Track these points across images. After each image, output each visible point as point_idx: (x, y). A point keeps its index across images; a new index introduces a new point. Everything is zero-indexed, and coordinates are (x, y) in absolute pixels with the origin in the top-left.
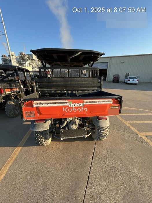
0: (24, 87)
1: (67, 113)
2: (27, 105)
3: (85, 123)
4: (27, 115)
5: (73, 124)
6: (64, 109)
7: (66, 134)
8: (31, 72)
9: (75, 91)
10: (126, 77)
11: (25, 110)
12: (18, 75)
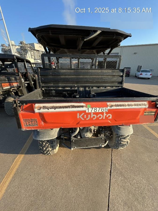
0: (25, 81)
1: (82, 120)
2: (26, 110)
3: (101, 129)
4: (27, 124)
5: (87, 131)
6: (79, 116)
7: (78, 144)
8: (33, 64)
9: (89, 87)
10: (138, 71)
11: (23, 117)
12: (16, 66)
